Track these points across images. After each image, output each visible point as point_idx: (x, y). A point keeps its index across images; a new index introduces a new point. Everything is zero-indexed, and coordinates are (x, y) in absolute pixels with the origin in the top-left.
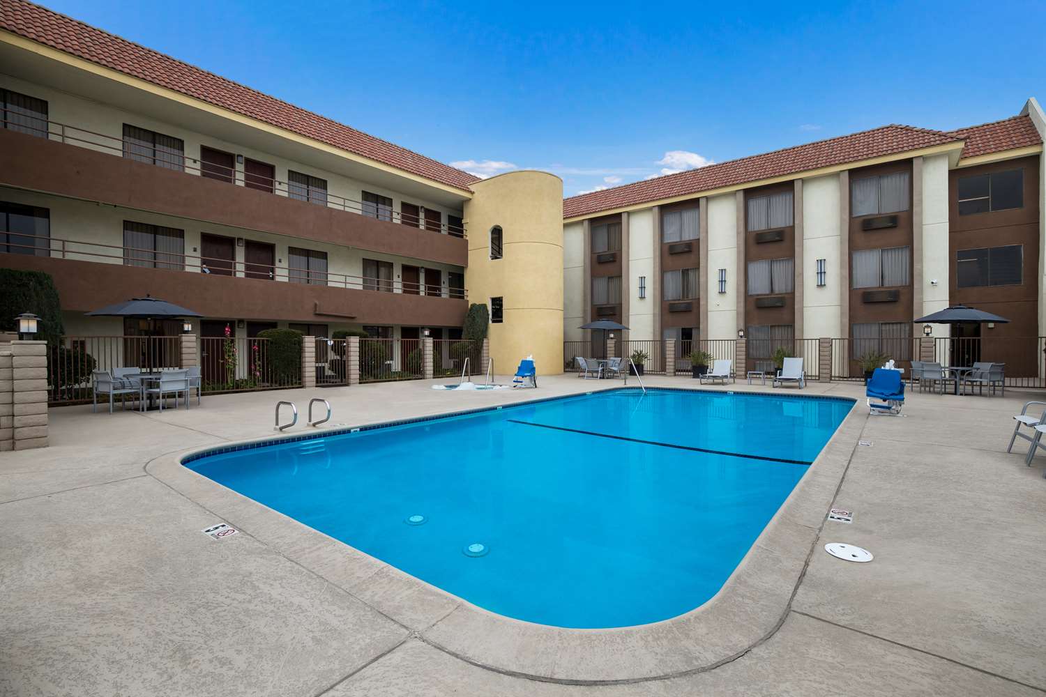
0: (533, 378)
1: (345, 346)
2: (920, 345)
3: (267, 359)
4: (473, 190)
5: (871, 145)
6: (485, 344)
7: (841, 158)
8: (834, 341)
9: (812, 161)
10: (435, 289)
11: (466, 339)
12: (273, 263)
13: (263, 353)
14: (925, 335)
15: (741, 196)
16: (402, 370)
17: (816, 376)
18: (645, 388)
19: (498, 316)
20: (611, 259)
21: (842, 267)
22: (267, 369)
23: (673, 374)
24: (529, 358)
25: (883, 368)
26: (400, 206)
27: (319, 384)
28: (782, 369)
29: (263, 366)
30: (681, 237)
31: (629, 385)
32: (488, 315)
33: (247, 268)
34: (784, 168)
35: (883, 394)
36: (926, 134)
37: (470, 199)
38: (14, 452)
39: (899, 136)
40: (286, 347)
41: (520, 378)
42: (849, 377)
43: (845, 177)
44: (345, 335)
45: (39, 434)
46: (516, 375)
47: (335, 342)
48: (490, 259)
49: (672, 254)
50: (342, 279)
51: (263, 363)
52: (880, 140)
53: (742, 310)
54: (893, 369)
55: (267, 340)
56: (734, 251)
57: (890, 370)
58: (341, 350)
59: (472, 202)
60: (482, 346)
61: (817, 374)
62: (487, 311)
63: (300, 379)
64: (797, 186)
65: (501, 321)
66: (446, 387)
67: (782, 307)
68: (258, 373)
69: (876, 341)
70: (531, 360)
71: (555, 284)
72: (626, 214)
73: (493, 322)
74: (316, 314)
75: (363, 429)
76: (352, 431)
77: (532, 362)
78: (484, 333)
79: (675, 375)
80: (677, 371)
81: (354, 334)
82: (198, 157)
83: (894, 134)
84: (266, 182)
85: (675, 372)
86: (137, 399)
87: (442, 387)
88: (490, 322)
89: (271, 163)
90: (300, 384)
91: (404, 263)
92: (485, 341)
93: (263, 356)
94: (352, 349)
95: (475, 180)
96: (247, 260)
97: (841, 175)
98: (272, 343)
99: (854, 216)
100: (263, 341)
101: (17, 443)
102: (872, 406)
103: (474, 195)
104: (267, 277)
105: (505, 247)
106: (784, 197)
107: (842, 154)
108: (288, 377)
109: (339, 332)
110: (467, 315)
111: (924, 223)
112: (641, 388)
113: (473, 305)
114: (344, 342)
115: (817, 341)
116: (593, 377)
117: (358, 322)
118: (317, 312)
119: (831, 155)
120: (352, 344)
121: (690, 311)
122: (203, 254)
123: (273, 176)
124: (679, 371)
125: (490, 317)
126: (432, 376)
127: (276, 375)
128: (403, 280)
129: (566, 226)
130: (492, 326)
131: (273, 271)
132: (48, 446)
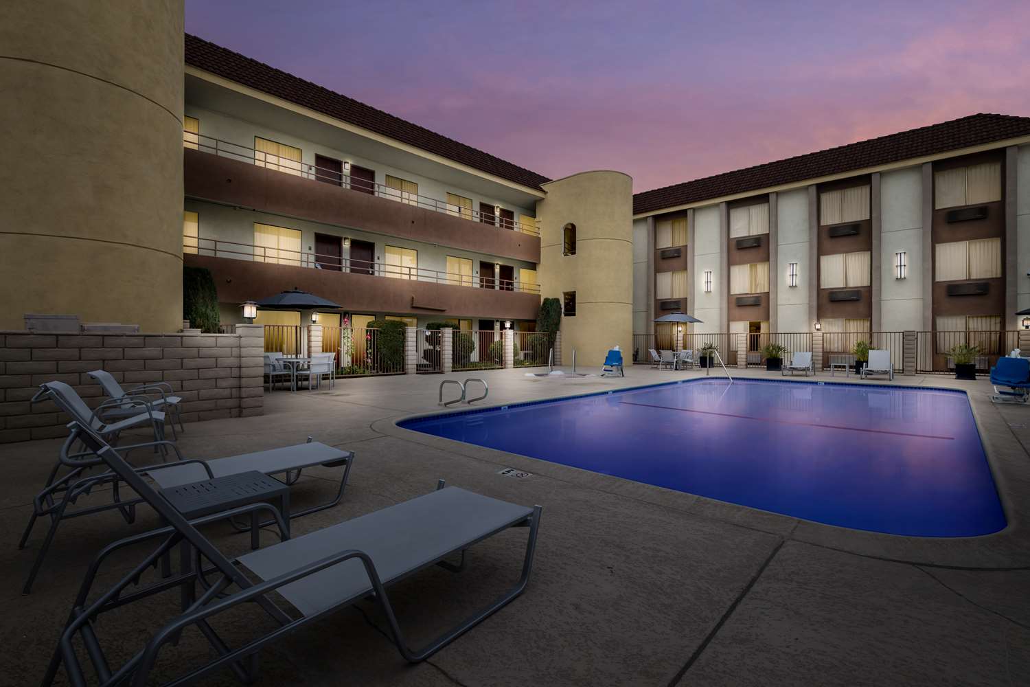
0: (619, 368)
1: (440, 337)
2: (1019, 338)
3: (377, 347)
4: (546, 190)
5: (956, 136)
6: (558, 337)
7: (924, 150)
8: (919, 334)
9: (891, 153)
10: (508, 284)
11: (540, 331)
12: (372, 260)
13: (374, 343)
14: (1024, 328)
15: (813, 191)
16: (480, 360)
17: (899, 370)
18: (732, 378)
19: (571, 309)
20: (676, 255)
21: (924, 260)
22: (377, 356)
23: (745, 367)
24: (616, 349)
25: (1007, 356)
26: (479, 205)
27: (419, 372)
28: (867, 362)
29: (374, 354)
30: (749, 231)
31: (711, 375)
32: (561, 309)
33: (352, 264)
34: (860, 162)
35: (1010, 382)
36: (1020, 122)
37: (543, 199)
38: (241, 419)
39: (989, 125)
40: (392, 337)
41: (609, 368)
42: (933, 371)
43: (929, 169)
44: (439, 326)
45: (257, 404)
46: (605, 364)
47: (432, 333)
48: (563, 255)
49: (739, 249)
50: (434, 274)
51: (374, 351)
52: (967, 130)
53: (815, 304)
54: (1019, 357)
55: (377, 330)
56: (806, 245)
57: (1016, 359)
58: (435, 340)
59: (546, 200)
60: (555, 338)
61: (901, 368)
62: (560, 305)
63: (403, 367)
64: (875, 179)
65: (574, 315)
66: (536, 375)
67: (857, 300)
68: (369, 361)
69: (963, 334)
70: (617, 350)
71: (626, 279)
72: (692, 211)
73: (566, 315)
74: (413, 307)
75: (511, 407)
76: (502, 408)
77: (619, 352)
78: (557, 326)
79: (747, 368)
80: (749, 364)
81: (447, 326)
82: (313, 162)
83: (983, 123)
84: (366, 185)
85: (746, 365)
86: (289, 381)
87: (532, 375)
88: (563, 315)
89: (370, 169)
90: (403, 371)
91: (481, 260)
92: (558, 333)
93: (374, 345)
94: (446, 339)
95: (546, 180)
96: (351, 257)
97: (924, 168)
98: (381, 333)
99: (937, 208)
100: (374, 330)
101: (244, 410)
102: (1001, 393)
103: (548, 194)
104: (368, 272)
105: (578, 244)
106: (860, 191)
107: (924, 146)
108: (393, 364)
109: (433, 324)
110: (540, 309)
111: (1018, 214)
112: (729, 378)
113: (546, 300)
114: (439, 332)
115: (901, 334)
116: (666, 368)
117: (448, 314)
118: (414, 305)
119: (912, 147)
120: (446, 335)
121: (759, 305)
122: (317, 251)
123: (373, 179)
124: (751, 364)
125: (563, 310)
126: (512, 366)
127: (384, 362)
128: (481, 276)
129: (635, 221)
130: (565, 320)
131: (372, 267)
132: (263, 415)
